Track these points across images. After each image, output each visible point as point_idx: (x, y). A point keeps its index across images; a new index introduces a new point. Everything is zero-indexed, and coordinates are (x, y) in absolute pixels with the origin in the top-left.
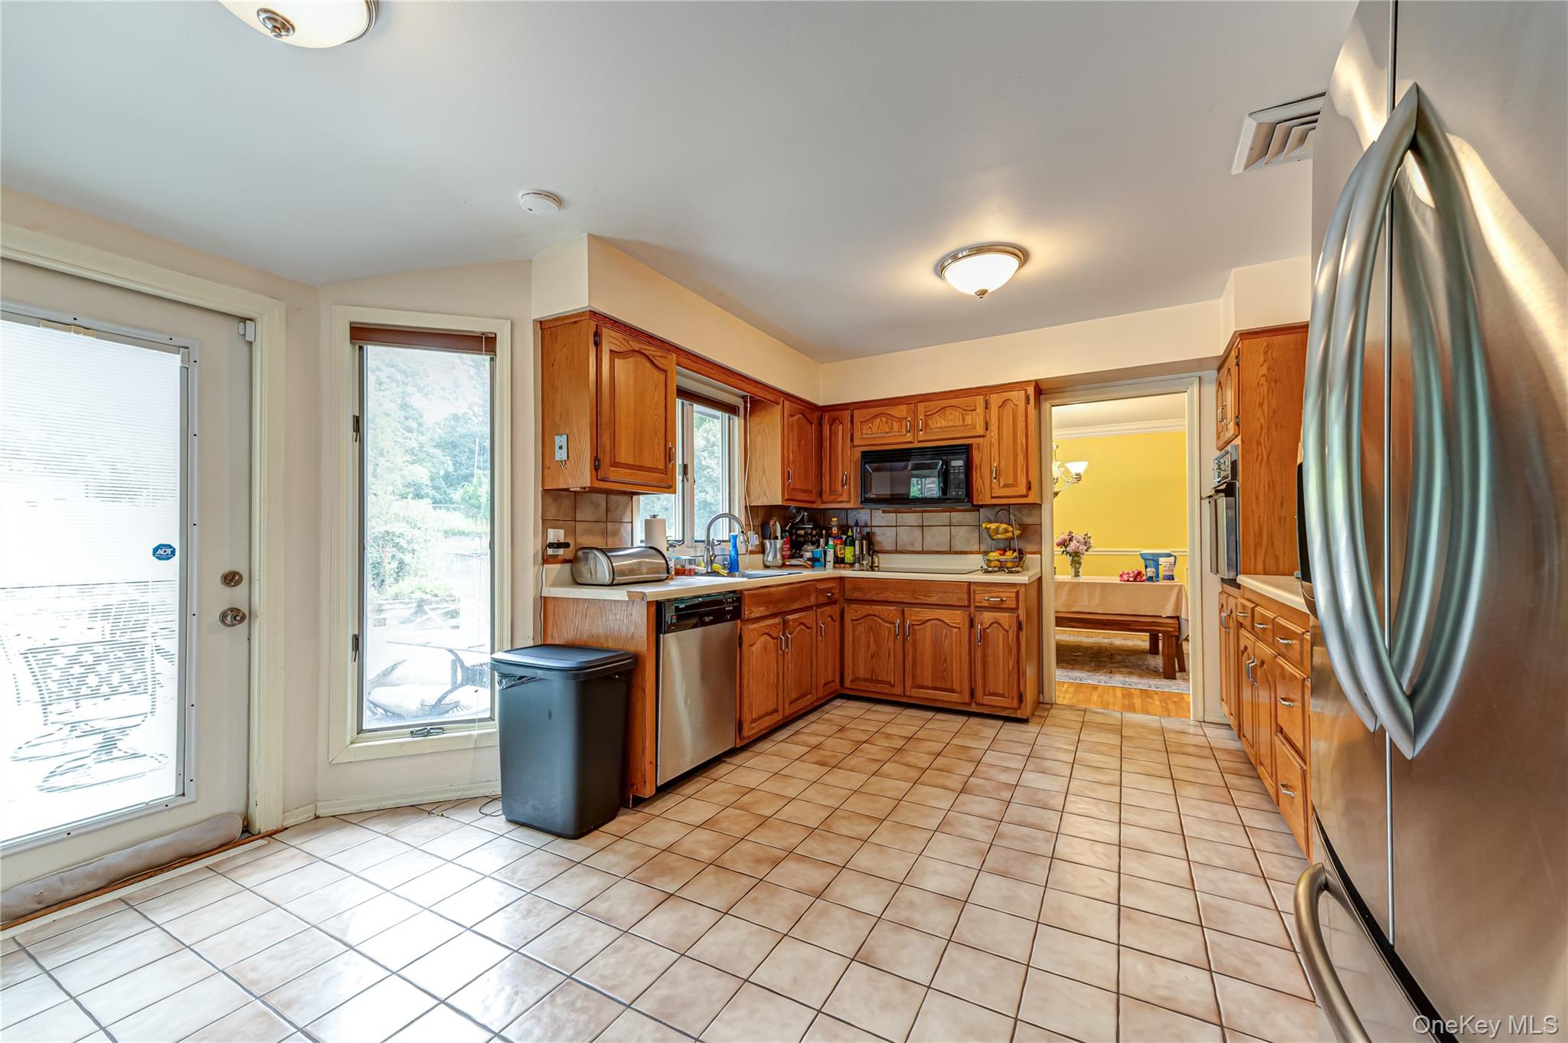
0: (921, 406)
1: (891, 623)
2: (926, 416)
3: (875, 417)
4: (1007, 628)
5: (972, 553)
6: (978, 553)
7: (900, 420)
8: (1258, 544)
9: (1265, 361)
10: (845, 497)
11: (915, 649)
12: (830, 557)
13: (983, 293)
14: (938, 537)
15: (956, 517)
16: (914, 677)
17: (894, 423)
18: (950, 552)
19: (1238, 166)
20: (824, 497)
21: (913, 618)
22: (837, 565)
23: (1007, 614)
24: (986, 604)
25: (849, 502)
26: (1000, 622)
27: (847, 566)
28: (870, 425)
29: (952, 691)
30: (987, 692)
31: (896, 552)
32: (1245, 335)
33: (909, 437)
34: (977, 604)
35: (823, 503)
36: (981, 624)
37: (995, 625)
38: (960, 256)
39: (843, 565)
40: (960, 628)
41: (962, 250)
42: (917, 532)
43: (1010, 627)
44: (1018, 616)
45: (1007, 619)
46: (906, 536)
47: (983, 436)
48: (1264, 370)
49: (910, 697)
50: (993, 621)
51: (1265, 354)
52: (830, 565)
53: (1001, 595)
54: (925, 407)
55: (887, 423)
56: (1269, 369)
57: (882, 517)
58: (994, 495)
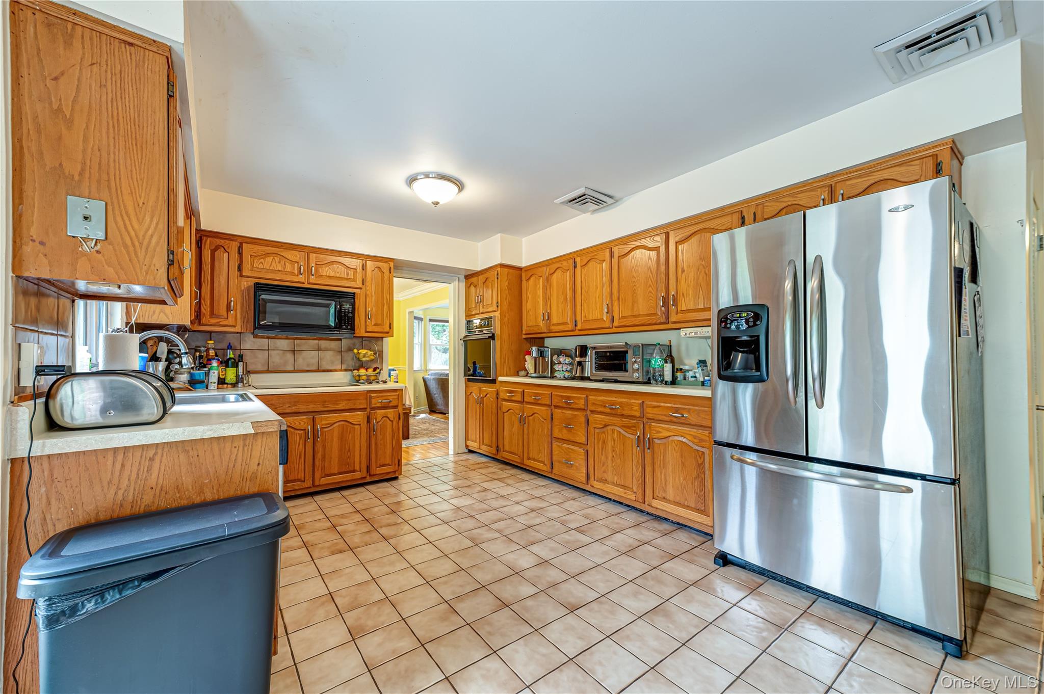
0: (313, 256)
1: (302, 430)
2: (316, 264)
3: (268, 255)
4: (392, 419)
5: (336, 371)
6: (341, 370)
7: (292, 262)
8: (505, 362)
9: (507, 279)
10: (231, 321)
11: (324, 447)
12: (214, 378)
13: (437, 203)
14: (309, 357)
15: (323, 344)
16: (323, 468)
17: (287, 264)
18: (318, 370)
19: (558, 201)
20: (204, 321)
21: (323, 422)
22: (220, 386)
23: (392, 410)
24: (379, 405)
25: (234, 326)
26: (388, 416)
27: (229, 386)
28: (262, 260)
29: (354, 471)
30: (379, 465)
31: (268, 371)
32: (502, 266)
33: (301, 278)
34: (373, 406)
35: (200, 324)
36: (376, 419)
37: (385, 418)
38: (431, 176)
39: (225, 386)
40: (360, 424)
41: (432, 173)
42: (289, 356)
43: (394, 418)
44: (398, 410)
45: (393, 413)
46: (276, 359)
47: (361, 289)
48: (506, 284)
49: (319, 485)
50: (385, 415)
51: (507, 276)
52: (213, 386)
53: (389, 398)
54: (316, 258)
55: (279, 262)
56: (508, 283)
57: (253, 342)
58: (368, 330)
